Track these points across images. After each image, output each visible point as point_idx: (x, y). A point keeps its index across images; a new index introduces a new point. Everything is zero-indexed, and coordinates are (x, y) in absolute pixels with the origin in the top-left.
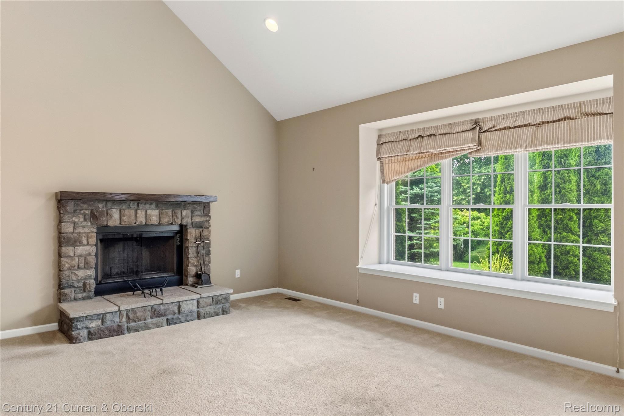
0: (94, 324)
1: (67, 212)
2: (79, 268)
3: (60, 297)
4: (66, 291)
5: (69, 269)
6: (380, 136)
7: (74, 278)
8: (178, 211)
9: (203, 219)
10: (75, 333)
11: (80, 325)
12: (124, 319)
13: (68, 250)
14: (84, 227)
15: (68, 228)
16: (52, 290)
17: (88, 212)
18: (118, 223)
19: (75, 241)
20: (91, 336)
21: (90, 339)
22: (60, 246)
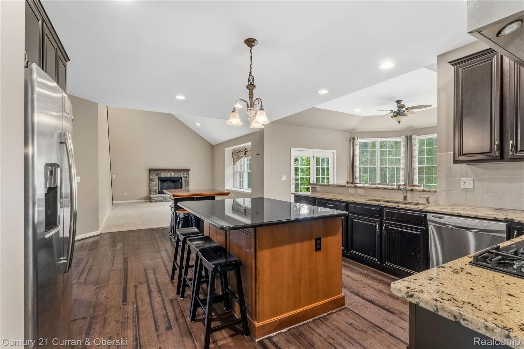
0: (156, 199)
1: (151, 173)
2: (154, 187)
3: (150, 194)
4: (151, 192)
5: (152, 187)
6: (233, 151)
7: (153, 189)
8: (179, 173)
9: (187, 175)
10: (152, 200)
11: (153, 199)
12: (163, 199)
13: (152, 182)
14: (155, 177)
15: (151, 177)
16: (148, 192)
17: (156, 173)
18: (163, 176)
19: (153, 180)
20: (155, 201)
21: (155, 202)
22: (150, 181)
